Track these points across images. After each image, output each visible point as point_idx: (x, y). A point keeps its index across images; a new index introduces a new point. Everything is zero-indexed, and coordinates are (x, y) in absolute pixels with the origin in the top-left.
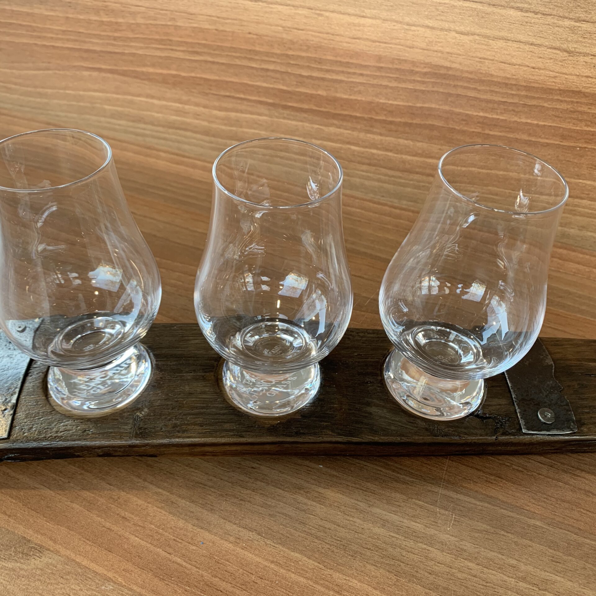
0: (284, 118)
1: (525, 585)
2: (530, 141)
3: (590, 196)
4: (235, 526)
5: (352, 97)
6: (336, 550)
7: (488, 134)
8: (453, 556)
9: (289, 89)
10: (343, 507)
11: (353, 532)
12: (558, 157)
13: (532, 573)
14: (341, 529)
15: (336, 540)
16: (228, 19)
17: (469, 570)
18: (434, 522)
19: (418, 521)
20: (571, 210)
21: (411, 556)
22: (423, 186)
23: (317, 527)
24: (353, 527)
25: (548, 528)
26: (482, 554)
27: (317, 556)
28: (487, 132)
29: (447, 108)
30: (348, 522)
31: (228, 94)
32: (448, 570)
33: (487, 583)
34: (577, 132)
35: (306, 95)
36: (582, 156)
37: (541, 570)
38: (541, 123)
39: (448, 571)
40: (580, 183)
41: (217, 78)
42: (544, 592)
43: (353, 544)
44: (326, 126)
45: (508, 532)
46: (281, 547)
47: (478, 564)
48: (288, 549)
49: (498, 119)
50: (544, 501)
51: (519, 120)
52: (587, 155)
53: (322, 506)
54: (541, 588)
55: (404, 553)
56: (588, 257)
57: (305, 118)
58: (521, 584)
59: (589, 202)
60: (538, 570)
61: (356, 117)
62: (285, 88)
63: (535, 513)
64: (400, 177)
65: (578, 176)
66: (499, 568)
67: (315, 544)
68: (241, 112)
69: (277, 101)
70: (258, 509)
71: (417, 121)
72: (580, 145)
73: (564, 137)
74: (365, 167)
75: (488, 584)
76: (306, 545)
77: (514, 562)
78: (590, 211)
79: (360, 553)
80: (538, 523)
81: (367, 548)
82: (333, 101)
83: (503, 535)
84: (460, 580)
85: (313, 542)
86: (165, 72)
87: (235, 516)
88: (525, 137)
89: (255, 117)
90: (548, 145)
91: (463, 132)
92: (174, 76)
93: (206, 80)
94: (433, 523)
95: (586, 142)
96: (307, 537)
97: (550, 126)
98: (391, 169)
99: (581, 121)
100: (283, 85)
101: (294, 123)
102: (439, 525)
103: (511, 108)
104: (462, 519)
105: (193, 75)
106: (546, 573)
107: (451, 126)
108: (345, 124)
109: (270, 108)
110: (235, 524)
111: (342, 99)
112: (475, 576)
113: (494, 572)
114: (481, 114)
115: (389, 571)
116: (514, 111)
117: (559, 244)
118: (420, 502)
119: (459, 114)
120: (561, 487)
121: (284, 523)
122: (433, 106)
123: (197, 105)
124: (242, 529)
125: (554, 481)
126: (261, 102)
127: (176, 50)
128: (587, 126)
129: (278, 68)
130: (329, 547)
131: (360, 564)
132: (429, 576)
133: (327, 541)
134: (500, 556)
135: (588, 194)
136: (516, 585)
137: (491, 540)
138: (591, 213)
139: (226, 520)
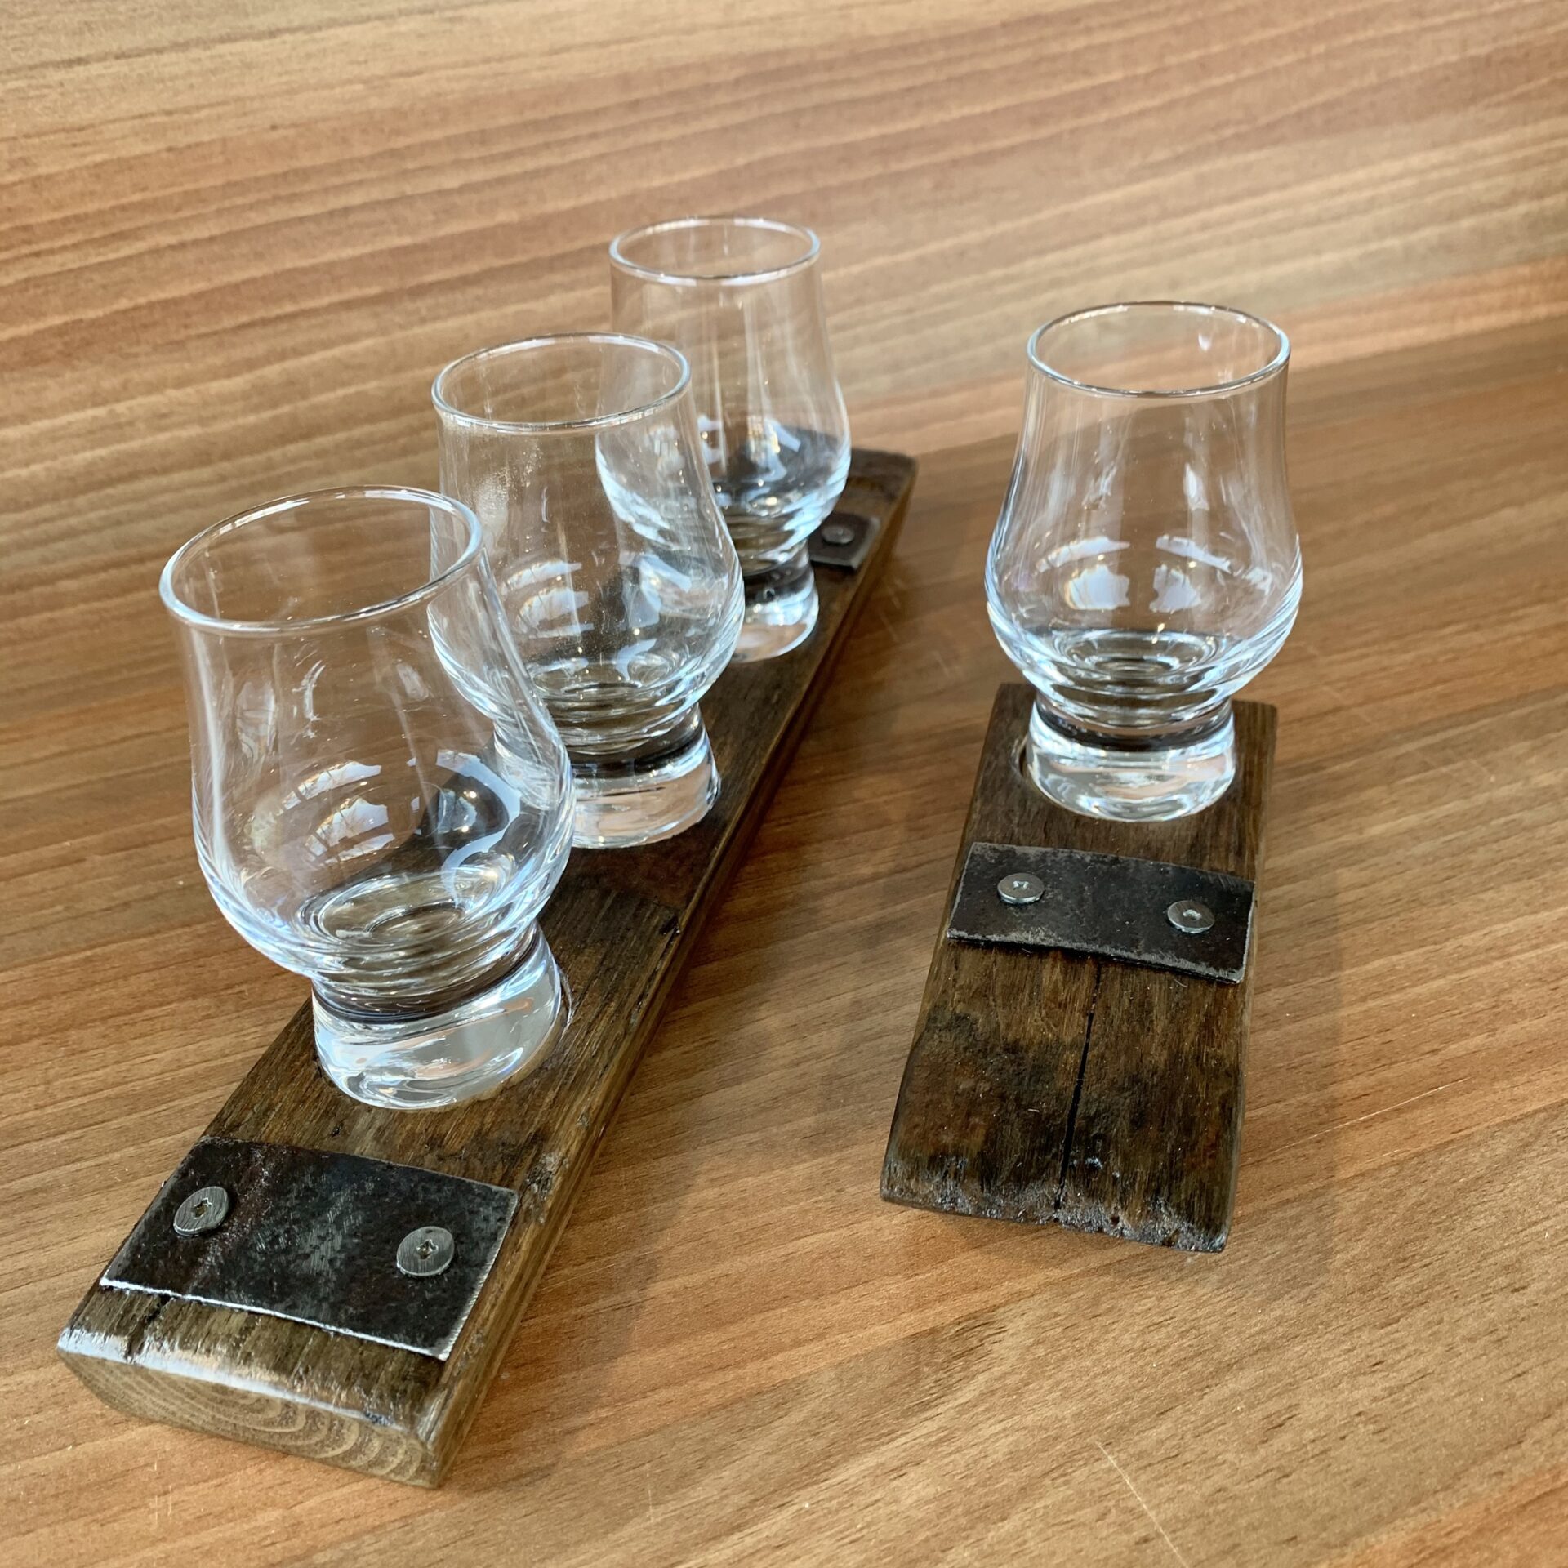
0: (423, 321)
2: (979, 154)
3: (1112, 223)
5: (587, 199)
7: (898, 173)
9: (419, 239)
12: (1036, 167)
16: (198, 108)
20: (1090, 270)
28: (894, 167)
29: (800, 145)
31: (244, 318)
34: (1056, 101)
35: (467, 237)
36: (1076, 150)
38: (989, 108)
40: (1088, 205)
41: (201, 286)
44: (538, 296)
49: (908, 131)
51: (947, 118)
52: (1085, 143)
57: (478, 298)
59: (1114, 239)
62: (407, 240)
65: (1080, 192)
68: (297, 352)
69: (392, 283)
72: (1068, 126)
73: (1036, 122)
78: (1121, 257)
82: (540, 226)
86: (25, 329)
88: (968, 150)
89: (336, 352)
90: (1011, 151)
91: (846, 188)
92: (60, 331)
93: (165, 304)
95: (1076, 116)
97: (1006, 108)
99: (1055, 75)
100: (400, 234)
101: (452, 323)
103: (925, 97)
105: (124, 303)
107: (820, 184)
108: (583, 273)
109: (379, 309)
111: (559, 214)
114: (874, 131)
116: (933, 100)
119: (830, 149)
122: (773, 151)
123: (153, 388)
126: (348, 305)
127: (52, 252)
128: (1068, 81)
129: (376, 194)
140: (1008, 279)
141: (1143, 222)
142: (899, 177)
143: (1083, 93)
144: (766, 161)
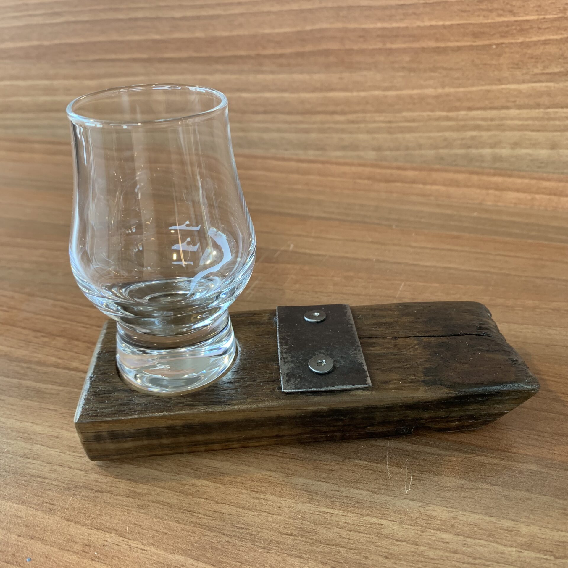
0: (163, 74)
1: (533, 555)
2: (438, 48)
3: (518, 103)
4: (84, 529)
5: (235, 33)
6: (238, 543)
7: (390, 49)
8: (419, 528)
9: (163, 37)
10: (250, 482)
11: (266, 514)
12: (473, 61)
13: (539, 535)
14: (247, 512)
15: (239, 528)
17: (444, 545)
18: (383, 485)
19: (361, 487)
20: (500, 125)
21: (355, 536)
22: (329, 128)
23: (210, 513)
24: (264, 508)
25: (549, 472)
26: (461, 518)
27: (209, 555)
28: (389, 46)
29: (340, 25)
30: (257, 501)
31: (97, 57)
32: (412, 548)
33: (475, 559)
34: (490, 26)
35: (182, 40)
36: (500, 56)
37: (552, 529)
38: (448, 23)
39: (413, 550)
40: (503, 89)
41: (82, 40)
42: (564, 561)
43: (265, 531)
45: (493, 485)
46: (153, 550)
47: (457, 534)
48: (166, 550)
49: (398, 28)
50: (535, 439)
51: (422, 24)
52: (506, 53)
53: (218, 485)
54: (557, 555)
55: (344, 533)
56: (527, 181)
57: (185, 69)
58: (526, 553)
59: (517, 111)
60: (548, 531)
61: (241, 57)
62: (157, 37)
63: (526, 455)
64: (301, 122)
65: (499, 80)
66: (489, 535)
67: (206, 538)
68: (116, 76)
69: (152, 55)
70: (122, 501)
71: (309, 48)
72: (496, 41)
73: (476, 35)
74: (260, 117)
75: (477, 561)
76: (193, 541)
77: (508, 524)
78: (520, 123)
79: (277, 542)
80: (533, 467)
81: (287, 534)
82: (212, 42)
83: (487, 489)
84: (434, 562)
85: (204, 535)
86: (26, 44)
87: (85, 514)
88: (432, 44)
90: (459, 49)
91: (362, 52)
92: (37, 47)
93: (71, 45)
94: (383, 487)
95: (502, 37)
96: (195, 529)
97: (458, 25)
98: (290, 113)
99: (491, 11)
100: (156, 34)
101: (175, 77)
102: (393, 488)
103: (410, 11)
104: (425, 476)
105: (57, 42)
106: (560, 532)
107: (347, 47)
108: (231, 67)
109: (147, 64)
110: (86, 525)
111: (222, 38)
112: (455, 552)
113: (483, 542)
114: (379, 25)
115: (322, 563)
116: (415, 14)
117: (492, 171)
118: (361, 462)
119: (354, 30)
120: (553, 419)
121: (160, 515)
122: (325, 26)
123: (66, 77)
124: (96, 532)
125: (543, 413)
126: (135, 60)
128: (499, 15)
129: (147, 14)
130: (228, 539)
131: (277, 558)
132: (386, 561)
133: (226, 532)
134: (488, 518)
135: (515, 102)
136: (519, 557)
137: (470, 498)
138: (522, 125)
139: (72, 521)
140: (448, 119)
141: (538, 106)
142: (390, 51)
143: (508, 24)
144: (320, 30)
